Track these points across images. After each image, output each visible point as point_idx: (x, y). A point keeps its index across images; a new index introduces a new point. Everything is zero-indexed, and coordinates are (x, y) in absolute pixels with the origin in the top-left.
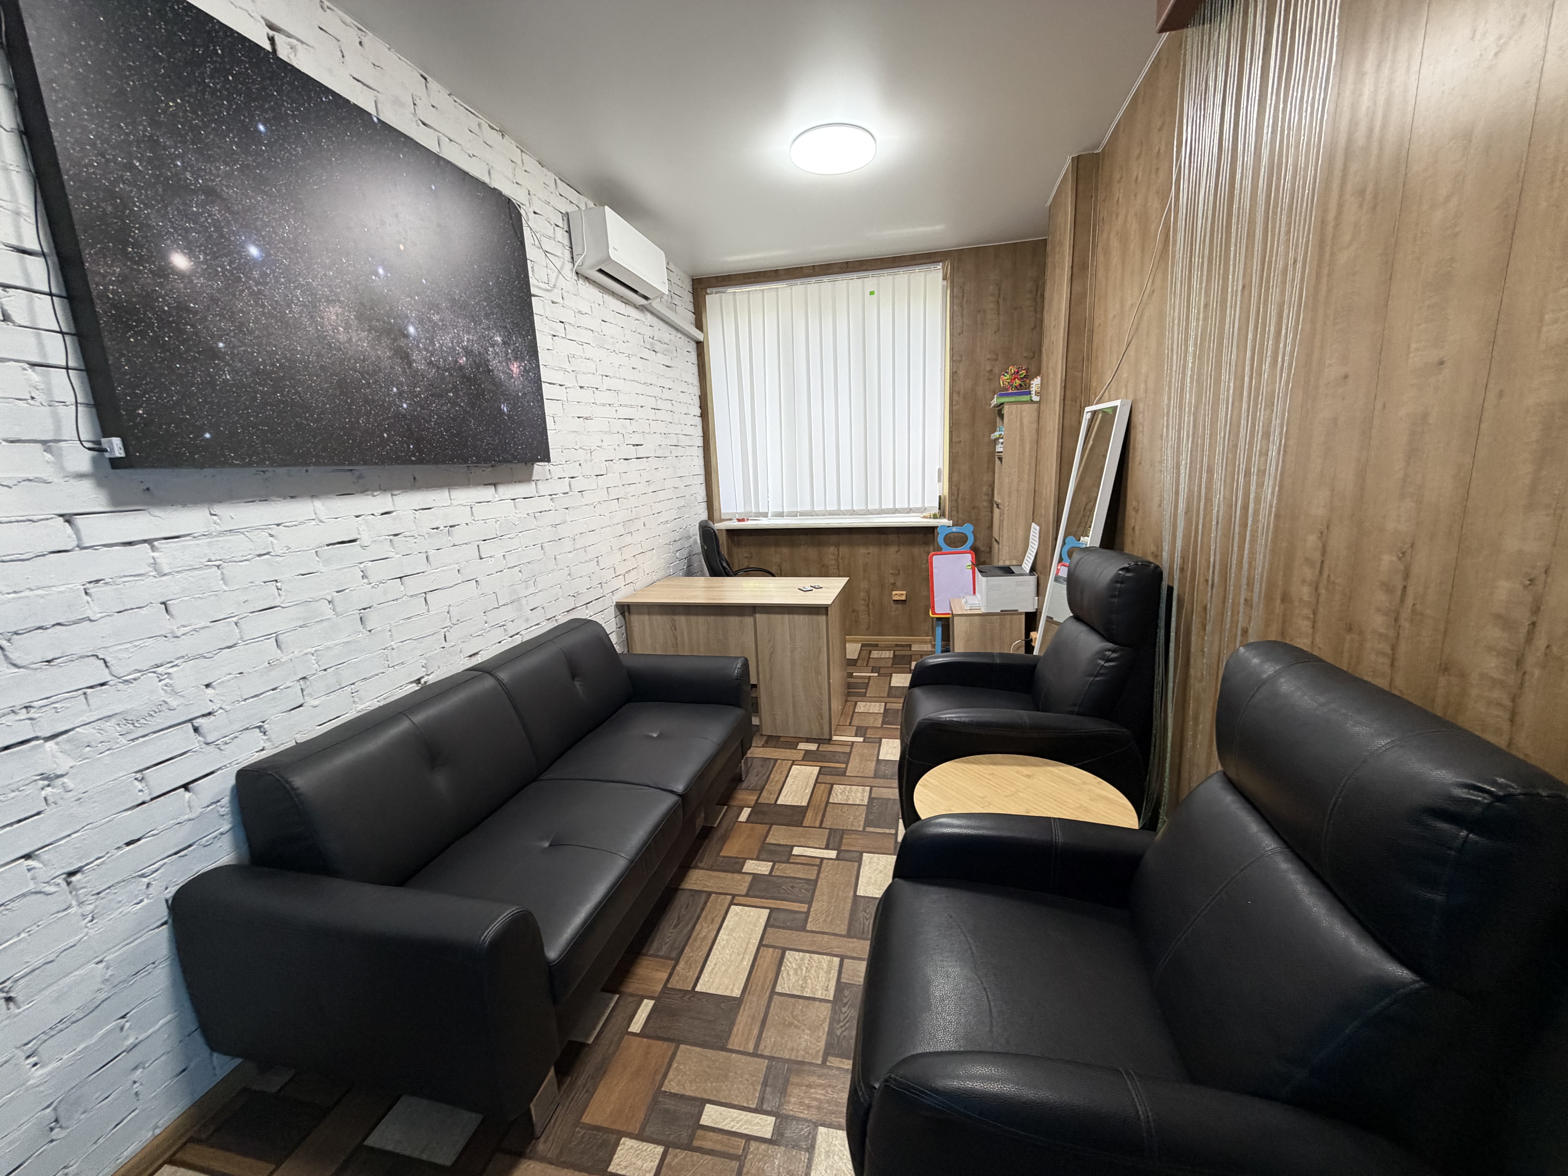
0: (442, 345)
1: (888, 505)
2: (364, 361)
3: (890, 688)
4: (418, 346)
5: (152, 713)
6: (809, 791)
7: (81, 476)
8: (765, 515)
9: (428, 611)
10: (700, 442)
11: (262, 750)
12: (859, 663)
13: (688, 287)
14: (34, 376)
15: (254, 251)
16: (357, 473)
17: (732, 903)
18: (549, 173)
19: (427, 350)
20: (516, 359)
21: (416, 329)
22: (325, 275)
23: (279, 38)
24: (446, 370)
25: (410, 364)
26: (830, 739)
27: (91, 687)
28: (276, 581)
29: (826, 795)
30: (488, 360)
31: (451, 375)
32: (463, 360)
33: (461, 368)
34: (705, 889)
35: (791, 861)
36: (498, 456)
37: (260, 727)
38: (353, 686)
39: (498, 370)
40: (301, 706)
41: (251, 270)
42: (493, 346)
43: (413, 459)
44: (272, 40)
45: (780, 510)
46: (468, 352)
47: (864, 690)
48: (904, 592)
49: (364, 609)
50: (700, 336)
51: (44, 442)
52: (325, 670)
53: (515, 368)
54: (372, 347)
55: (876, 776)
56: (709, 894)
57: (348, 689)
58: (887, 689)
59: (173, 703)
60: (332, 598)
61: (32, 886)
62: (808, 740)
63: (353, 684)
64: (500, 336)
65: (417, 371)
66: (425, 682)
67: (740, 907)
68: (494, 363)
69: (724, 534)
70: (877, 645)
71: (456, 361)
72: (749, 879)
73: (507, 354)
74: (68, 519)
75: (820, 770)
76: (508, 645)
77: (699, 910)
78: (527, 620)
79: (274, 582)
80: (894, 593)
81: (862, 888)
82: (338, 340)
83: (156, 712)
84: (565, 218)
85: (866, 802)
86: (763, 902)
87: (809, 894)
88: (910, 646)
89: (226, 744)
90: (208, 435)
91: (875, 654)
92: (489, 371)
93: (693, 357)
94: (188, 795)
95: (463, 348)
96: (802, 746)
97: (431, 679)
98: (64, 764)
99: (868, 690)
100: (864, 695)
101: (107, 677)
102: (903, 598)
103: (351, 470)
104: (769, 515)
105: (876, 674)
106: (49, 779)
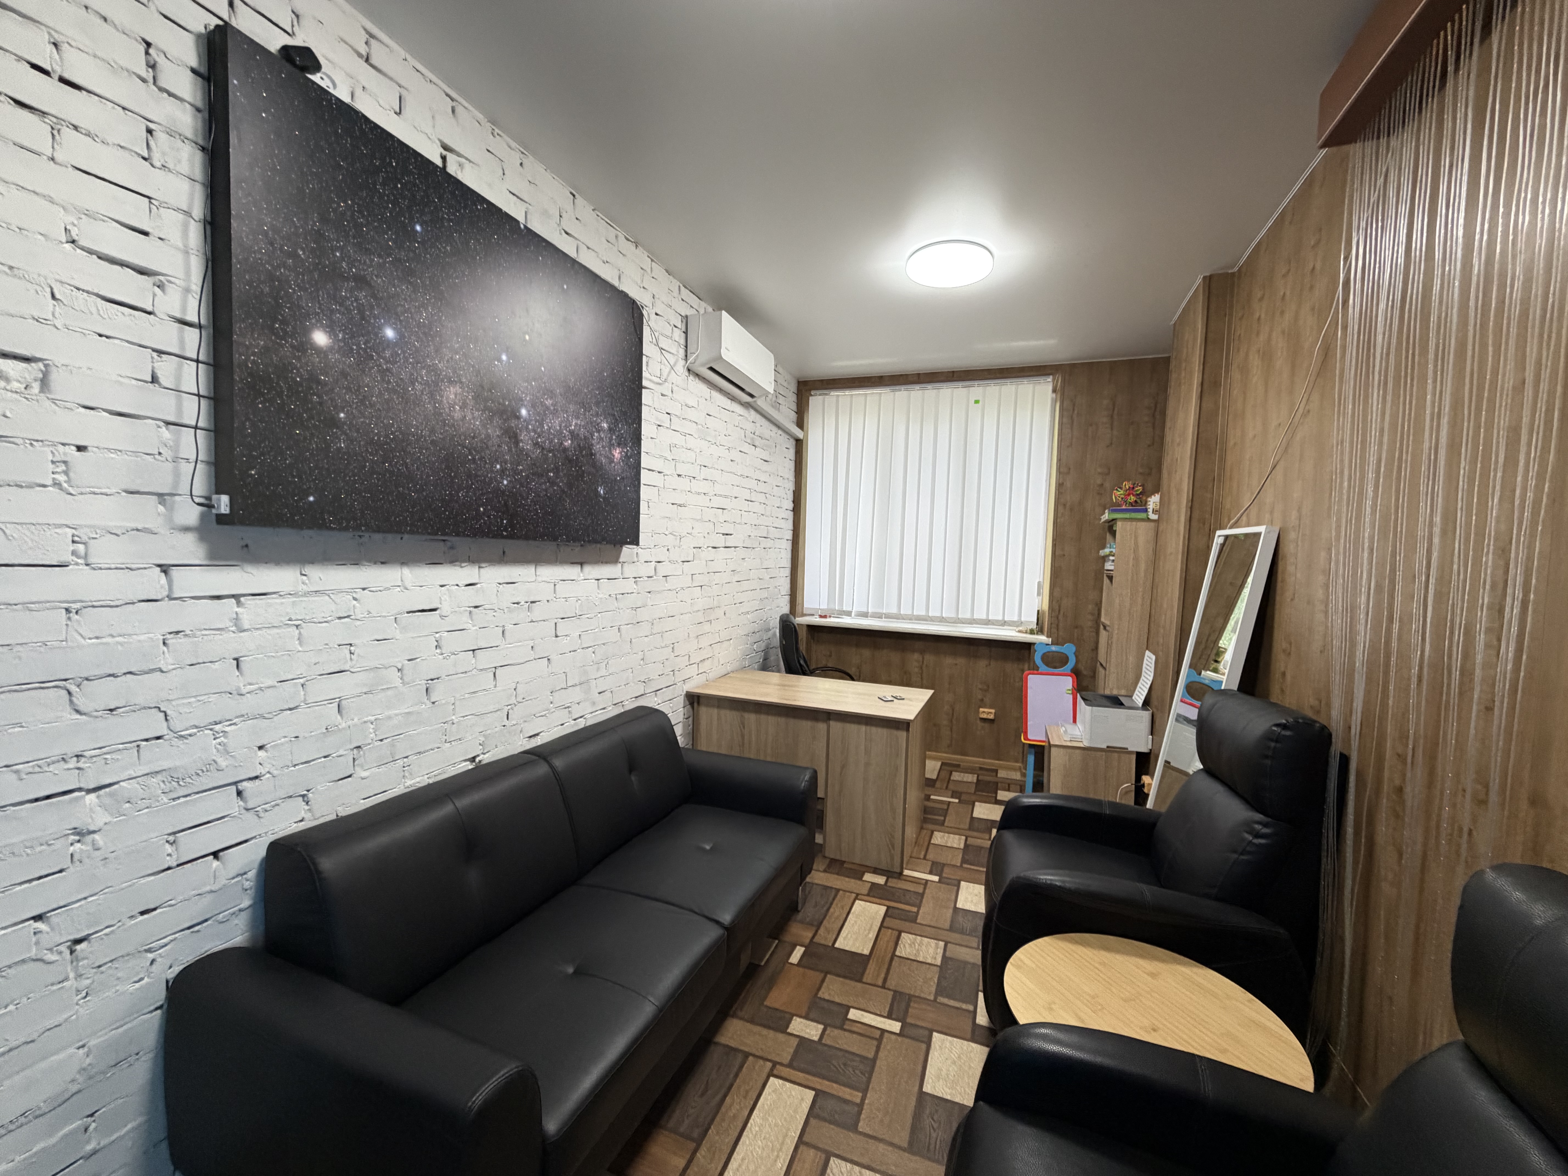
0: (550, 428)
1: (981, 615)
2: (473, 438)
3: (972, 818)
4: (527, 428)
5: (200, 772)
6: (872, 936)
7: (186, 529)
8: (849, 614)
9: (495, 686)
10: (789, 535)
11: (301, 821)
12: (938, 784)
13: (793, 387)
14: (166, 433)
15: (390, 333)
16: (449, 544)
17: (771, 1074)
18: (674, 281)
19: (534, 431)
20: (619, 445)
21: (528, 411)
22: (452, 358)
23: (450, 157)
24: (550, 451)
25: (517, 442)
26: (901, 873)
27: (147, 740)
28: (351, 645)
29: (892, 944)
30: (592, 445)
31: (554, 455)
32: (568, 443)
33: (565, 450)
34: (742, 1048)
35: (845, 1027)
36: (588, 536)
37: (303, 796)
38: (405, 760)
39: (601, 455)
40: (350, 776)
41: (384, 350)
42: (599, 431)
43: (505, 533)
44: (444, 158)
45: (864, 610)
46: (574, 435)
47: (942, 818)
48: (993, 711)
49: (432, 680)
50: (800, 434)
51: (160, 495)
52: (381, 740)
53: (617, 453)
54: (484, 426)
55: (951, 929)
56: (747, 1055)
57: (400, 762)
58: (968, 820)
59: (223, 762)
60: (403, 666)
61: (33, 953)
62: (876, 871)
63: (406, 757)
64: (607, 422)
65: (522, 450)
66: (480, 761)
67: (781, 1082)
68: (597, 447)
69: (805, 629)
70: (958, 766)
71: (562, 444)
72: (794, 1042)
73: (611, 439)
74: (165, 569)
75: (887, 911)
76: (571, 727)
77: (732, 1076)
78: (594, 703)
79: (348, 647)
80: (981, 710)
81: (930, 1081)
82: (453, 418)
83: (203, 771)
84: (684, 321)
85: (938, 962)
86: (808, 1080)
87: (864, 1079)
88: (996, 771)
89: (266, 811)
90: (311, 499)
91: (956, 776)
92: (592, 454)
93: (791, 454)
94: (216, 864)
95: (570, 431)
96: (869, 877)
97: (486, 758)
98: (100, 819)
99: (947, 818)
100: (942, 823)
101: (163, 730)
102: (992, 717)
103: (444, 541)
104: (853, 614)
105: (957, 801)
106: (81, 834)
